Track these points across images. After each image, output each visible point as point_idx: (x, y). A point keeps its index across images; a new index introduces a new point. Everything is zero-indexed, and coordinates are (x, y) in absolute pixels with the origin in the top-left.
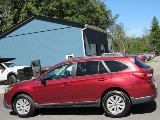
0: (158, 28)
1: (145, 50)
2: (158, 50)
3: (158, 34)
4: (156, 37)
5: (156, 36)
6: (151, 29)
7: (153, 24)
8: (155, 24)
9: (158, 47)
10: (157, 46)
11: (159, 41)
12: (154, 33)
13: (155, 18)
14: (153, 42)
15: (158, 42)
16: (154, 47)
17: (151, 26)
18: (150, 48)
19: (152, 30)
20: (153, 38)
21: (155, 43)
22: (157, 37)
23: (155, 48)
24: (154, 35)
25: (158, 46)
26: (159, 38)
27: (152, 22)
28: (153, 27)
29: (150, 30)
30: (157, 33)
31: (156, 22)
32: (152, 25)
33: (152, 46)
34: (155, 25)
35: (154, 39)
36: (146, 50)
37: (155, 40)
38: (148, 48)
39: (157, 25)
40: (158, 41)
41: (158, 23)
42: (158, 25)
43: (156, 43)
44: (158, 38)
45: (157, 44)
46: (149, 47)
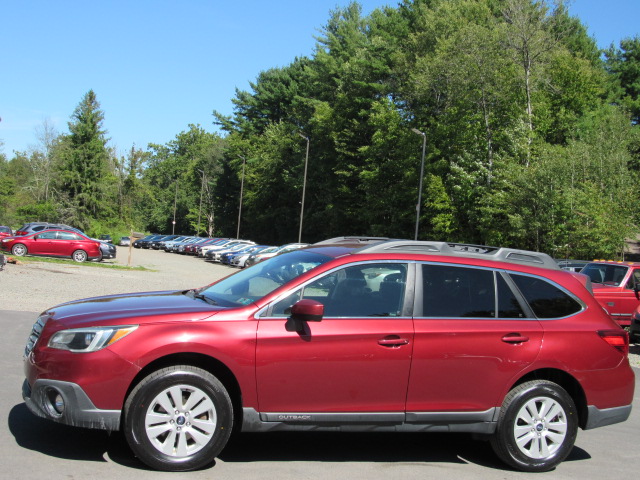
0: (96, 138)
1: (29, 212)
2: (81, 220)
3: (93, 161)
4: (80, 170)
5: (84, 165)
6: (70, 134)
7: (79, 117)
8: (89, 120)
9: (81, 211)
10: (81, 204)
11: (91, 188)
12: (77, 150)
13: (91, 97)
14: (65, 188)
15: (85, 191)
16: (66, 206)
17: (69, 124)
18: (50, 209)
19: (75, 139)
20: (71, 169)
21: (72, 190)
22: (86, 169)
23: (72, 210)
24: (76, 162)
25: (83, 207)
26: (92, 174)
27: (77, 111)
28: (77, 129)
29: (65, 139)
30: (90, 157)
31: (93, 112)
32: (75, 122)
33: (58, 200)
34: (85, 122)
35: (73, 175)
36: (36, 214)
37: (76, 182)
38: (43, 206)
39: (94, 125)
40: (88, 186)
41: (100, 120)
42: (98, 124)
43: (79, 192)
44: (89, 177)
45: (80, 199)
46: (47, 204)
